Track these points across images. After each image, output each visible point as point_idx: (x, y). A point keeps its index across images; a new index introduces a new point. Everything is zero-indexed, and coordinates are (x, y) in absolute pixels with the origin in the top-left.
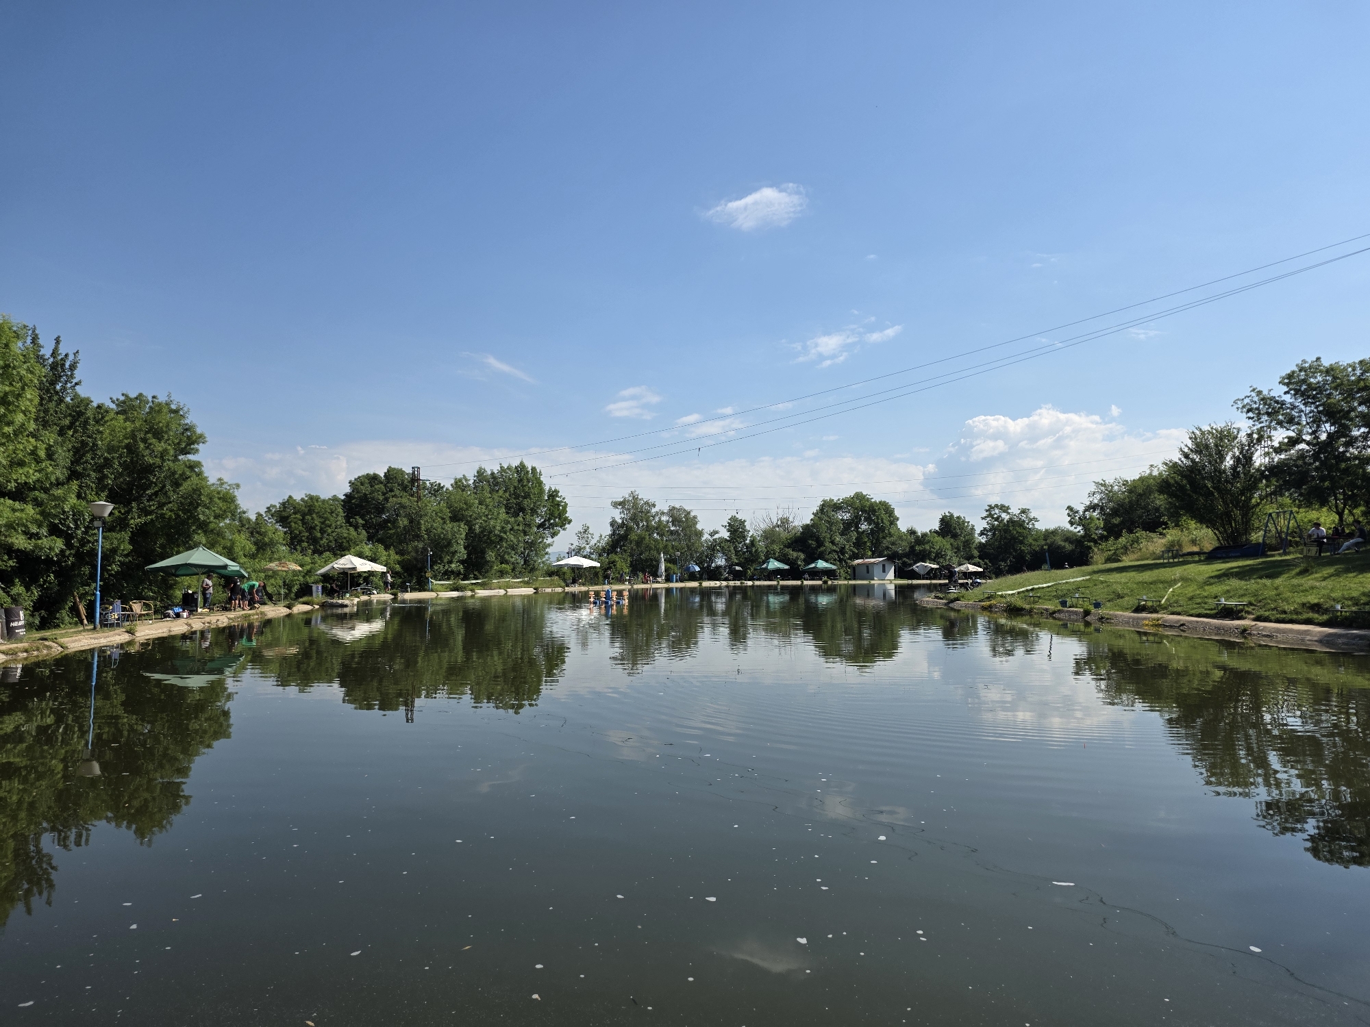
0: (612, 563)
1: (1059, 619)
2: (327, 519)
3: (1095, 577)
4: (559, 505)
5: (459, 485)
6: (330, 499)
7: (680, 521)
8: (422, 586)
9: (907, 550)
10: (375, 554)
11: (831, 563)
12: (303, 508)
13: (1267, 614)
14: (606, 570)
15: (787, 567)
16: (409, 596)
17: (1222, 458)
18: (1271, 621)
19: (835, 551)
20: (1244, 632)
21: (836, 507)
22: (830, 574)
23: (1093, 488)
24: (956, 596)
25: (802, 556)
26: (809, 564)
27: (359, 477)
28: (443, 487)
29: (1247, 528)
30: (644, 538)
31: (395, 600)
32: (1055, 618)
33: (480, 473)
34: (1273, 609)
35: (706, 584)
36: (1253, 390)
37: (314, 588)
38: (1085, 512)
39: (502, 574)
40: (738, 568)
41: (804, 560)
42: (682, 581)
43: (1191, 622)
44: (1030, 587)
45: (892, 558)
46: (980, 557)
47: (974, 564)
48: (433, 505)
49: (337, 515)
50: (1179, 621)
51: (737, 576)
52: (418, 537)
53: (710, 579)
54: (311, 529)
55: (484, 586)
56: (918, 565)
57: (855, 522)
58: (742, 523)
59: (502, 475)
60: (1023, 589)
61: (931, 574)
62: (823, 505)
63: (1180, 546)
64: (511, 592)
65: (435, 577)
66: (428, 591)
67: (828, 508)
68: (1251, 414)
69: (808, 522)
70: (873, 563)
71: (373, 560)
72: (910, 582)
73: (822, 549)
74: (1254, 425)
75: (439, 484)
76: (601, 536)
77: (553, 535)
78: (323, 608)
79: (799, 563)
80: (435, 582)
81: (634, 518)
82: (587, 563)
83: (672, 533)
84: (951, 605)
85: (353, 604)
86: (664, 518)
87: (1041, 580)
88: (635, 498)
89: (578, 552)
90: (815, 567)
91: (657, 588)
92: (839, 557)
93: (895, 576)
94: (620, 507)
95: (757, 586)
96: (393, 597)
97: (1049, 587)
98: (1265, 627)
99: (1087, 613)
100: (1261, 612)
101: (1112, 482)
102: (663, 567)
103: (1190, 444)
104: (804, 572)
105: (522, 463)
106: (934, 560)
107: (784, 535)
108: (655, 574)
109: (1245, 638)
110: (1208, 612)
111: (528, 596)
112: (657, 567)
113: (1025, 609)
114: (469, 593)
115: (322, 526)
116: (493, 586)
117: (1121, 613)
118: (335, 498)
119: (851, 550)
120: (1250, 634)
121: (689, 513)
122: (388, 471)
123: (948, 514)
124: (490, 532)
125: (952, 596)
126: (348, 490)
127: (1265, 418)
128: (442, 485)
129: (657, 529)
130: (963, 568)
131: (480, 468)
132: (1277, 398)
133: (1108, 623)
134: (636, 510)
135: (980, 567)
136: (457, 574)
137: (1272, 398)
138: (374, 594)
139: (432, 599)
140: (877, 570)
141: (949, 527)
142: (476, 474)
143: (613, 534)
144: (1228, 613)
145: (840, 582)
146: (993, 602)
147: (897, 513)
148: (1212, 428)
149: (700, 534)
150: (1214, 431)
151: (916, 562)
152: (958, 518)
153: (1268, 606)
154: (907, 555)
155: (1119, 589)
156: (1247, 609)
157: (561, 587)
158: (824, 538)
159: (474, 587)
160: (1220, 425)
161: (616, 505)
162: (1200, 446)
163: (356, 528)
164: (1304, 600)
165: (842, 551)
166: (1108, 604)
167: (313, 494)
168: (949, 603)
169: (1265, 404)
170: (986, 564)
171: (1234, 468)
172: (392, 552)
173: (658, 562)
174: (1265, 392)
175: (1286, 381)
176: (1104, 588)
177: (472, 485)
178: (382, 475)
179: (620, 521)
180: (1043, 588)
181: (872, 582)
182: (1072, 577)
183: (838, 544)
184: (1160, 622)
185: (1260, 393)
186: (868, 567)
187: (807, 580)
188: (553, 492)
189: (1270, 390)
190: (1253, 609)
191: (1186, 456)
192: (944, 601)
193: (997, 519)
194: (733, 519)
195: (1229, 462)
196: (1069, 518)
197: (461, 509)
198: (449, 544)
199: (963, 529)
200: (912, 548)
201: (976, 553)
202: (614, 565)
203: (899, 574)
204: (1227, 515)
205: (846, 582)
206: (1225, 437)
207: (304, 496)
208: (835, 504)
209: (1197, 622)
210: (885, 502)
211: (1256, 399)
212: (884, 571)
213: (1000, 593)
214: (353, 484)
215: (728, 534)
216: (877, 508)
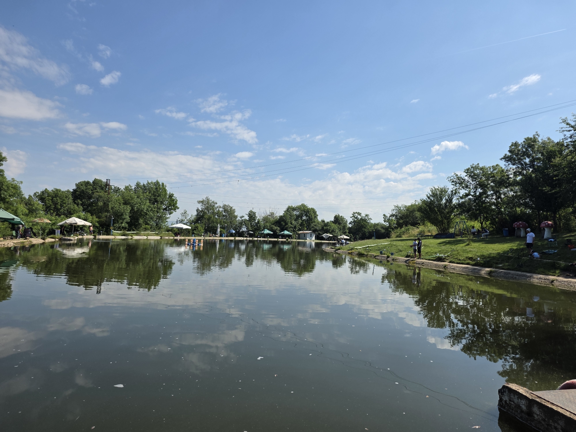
0: (196, 227)
1: (378, 259)
2: (64, 200)
3: (392, 243)
4: (173, 201)
5: (127, 188)
6: (66, 191)
7: (228, 211)
8: (108, 233)
9: (321, 228)
10: (86, 217)
11: (290, 232)
12: (53, 194)
13: (454, 260)
14: (193, 230)
15: (272, 233)
16: (102, 237)
17: (442, 200)
18: (455, 263)
19: (292, 227)
20: (445, 267)
21: (294, 209)
22: (289, 236)
23: (393, 208)
24: (339, 248)
25: (279, 229)
26: (281, 232)
27: (80, 182)
28: (120, 189)
29: (449, 227)
30: (211, 217)
31: (95, 238)
32: (376, 258)
33: (138, 185)
34: (456, 259)
35: (237, 238)
36: (455, 174)
37: (56, 231)
38: (390, 217)
39: (146, 229)
40: (251, 232)
41: (280, 230)
42: (227, 237)
43: (426, 262)
44: (367, 246)
45: (314, 231)
46: (349, 233)
47: (346, 236)
48: (115, 197)
49: (69, 199)
50: (422, 261)
51: (251, 236)
52: (108, 211)
53: (239, 236)
54: (56, 204)
55: (137, 234)
56: (324, 234)
57: (300, 216)
58: (254, 213)
59: (148, 186)
60: (365, 246)
61: (329, 239)
62: (288, 208)
63: (424, 232)
64: (149, 237)
65: (115, 230)
66: (111, 235)
67: (290, 209)
68: (453, 183)
69: (282, 215)
70: (307, 233)
71: (85, 220)
72: (321, 241)
73: (287, 226)
74: (454, 188)
75: (119, 188)
76: (192, 215)
77: (170, 214)
78: (60, 241)
79: (277, 231)
80: (114, 232)
81: (207, 208)
82: (185, 227)
83: (224, 216)
84: (337, 251)
85: (75, 239)
86: (221, 209)
87: (372, 243)
88: (208, 200)
89: (181, 222)
90: (284, 234)
91: (216, 239)
92: (293, 229)
93: (315, 239)
94: (201, 203)
95: (259, 240)
96: (94, 237)
97: (374, 246)
98: (452, 265)
99: (388, 257)
100: (452, 260)
101: (400, 206)
102: (219, 230)
103: (431, 193)
104: (279, 235)
105: (157, 181)
106: (331, 233)
107: (272, 219)
108: (215, 233)
109: (445, 269)
110: (433, 259)
111: (157, 240)
112: (216, 230)
113: (365, 254)
114: (130, 237)
115: (62, 203)
116: (141, 235)
117: (401, 257)
118: (68, 191)
119: (298, 227)
120: (447, 268)
121: (232, 208)
122: (95, 180)
123: (337, 215)
124: (142, 211)
125: (337, 248)
126: (75, 188)
127: (458, 185)
128: (120, 188)
129: (217, 214)
130: (342, 237)
131: (138, 182)
132: (463, 178)
133: (396, 261)
134: (208, 205)
135: (349, 237)
136: (124, 228)
137: (461, 178)
138: (85, 235)
139: (112, 239)
140: (309, 235)
141: (338, 220)
142: (136, 185)
143: (197, 215)
144: (440, 259)
145: (293, 240)
146: (353, 251)
147: (317, 213)
148: (439, 188)
149: (236, 217)
150: (439, 189)
151: (324, 233)
152: (341, 216)
153: (454, 257)
154: (320, 230)
155: (400, 248)
156: (447, 258)
157: (173, 237)
158: (288, 222)
159: (132, 234)
160: (442, 186)
161: (199, 202)
162: (434, 195)
163: (78, 205)
164: (467, 256)
165: (295, 227)
166: (396, 254)
167: (58, 188)
168: (336, 251)
169: (458, 180)
170: (351, 236)
171: (445, 204)
172: (94, 217)
173: (217, 228)
174: (459, 175)
175: (466, 171)
176: (395, 247)
177: (134, 189)
178: (91, 182)
179: (201, 209)
180: (372, 246)
181: (306, 241)
182: (384, 242)
183: (293, 224)
184: (415, 262)
185: (457, 175)
186: (305, 235)
187: (280, 238)
188: (171, 194)
189: (461, 175)
190: (449, 258)
191: (429, 198)
192: (334, 250)
193: (356, 218)
194: (251, 212)
195: (444, 201)
196: (384, 219)
197: (129, 199)
198: (122, 215)
199: (343, 221)
200: (323, 228)
201: (347, 231)
202: (197, 228)
203: (317, 238)
204: (442, 222)
205: (295, 240)
206: (443, 191)
207: (53, 189)
208: (293, 208)
209: (429, 262)
210: (313, 208)
211: (455, 177)
212: (311, 236)
213: (356, 248)
214: (77, 185)
215: (248, 218)
216: (310, 211)
